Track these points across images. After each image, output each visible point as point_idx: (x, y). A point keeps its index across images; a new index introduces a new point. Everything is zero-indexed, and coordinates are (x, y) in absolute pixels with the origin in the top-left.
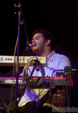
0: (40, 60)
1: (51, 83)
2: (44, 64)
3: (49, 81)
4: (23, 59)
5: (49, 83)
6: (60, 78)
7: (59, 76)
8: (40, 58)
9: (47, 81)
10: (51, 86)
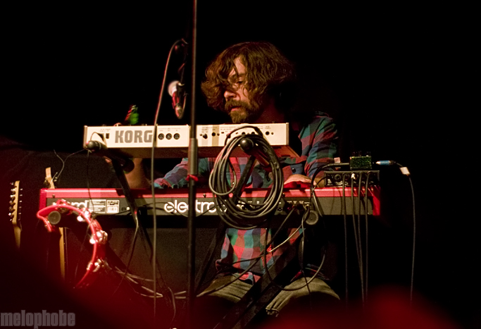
0: (267, 133)
1: (307, 207)
2: (283, 146)
3: (301, 202)
4: (214, 134)
5: (300, 206)
6: (336, 190)
7: (334, 185)
8: (268, 128)
9: (295, 202)
10: (306, 219)
